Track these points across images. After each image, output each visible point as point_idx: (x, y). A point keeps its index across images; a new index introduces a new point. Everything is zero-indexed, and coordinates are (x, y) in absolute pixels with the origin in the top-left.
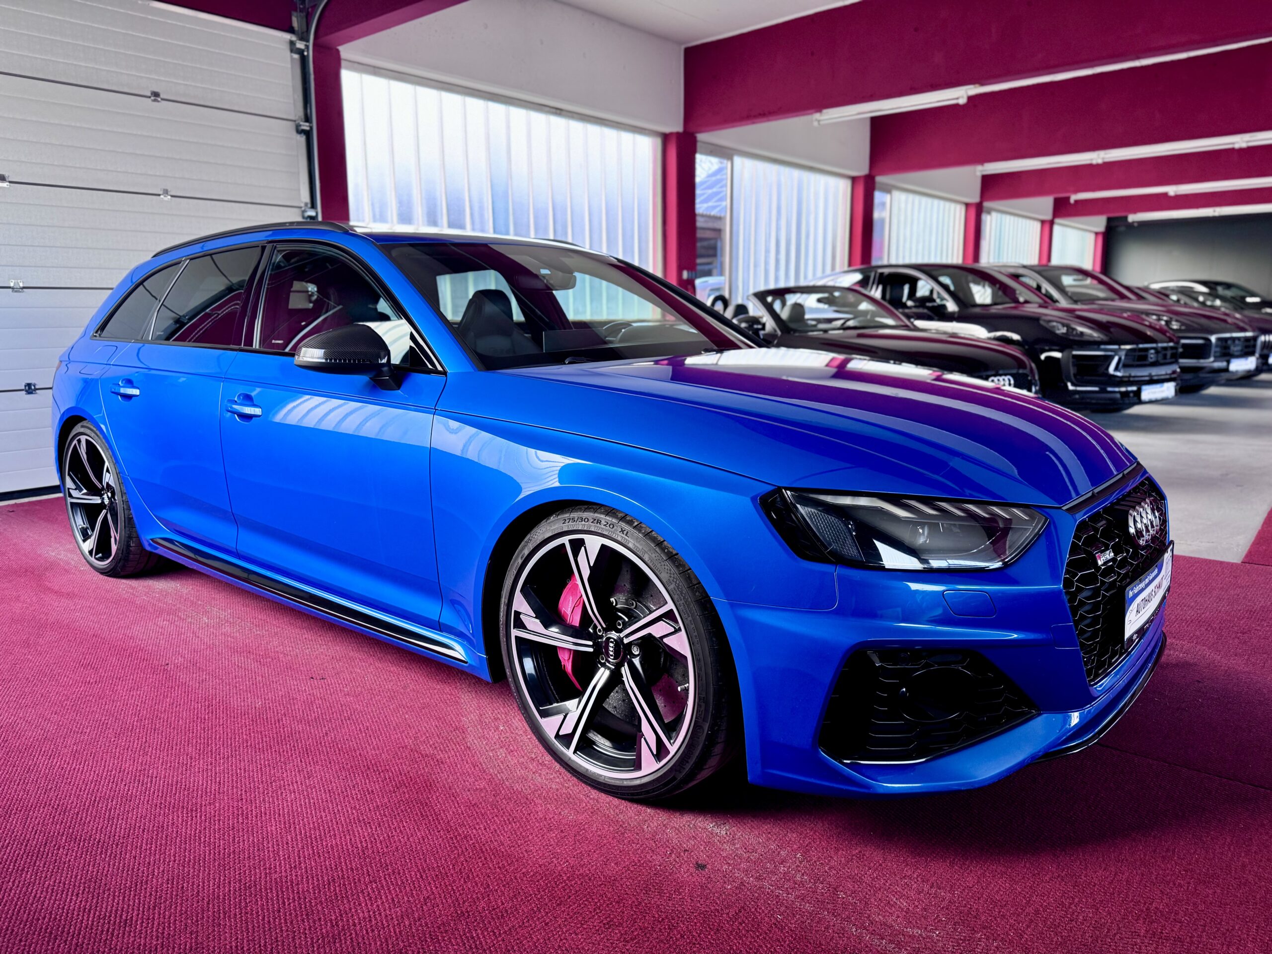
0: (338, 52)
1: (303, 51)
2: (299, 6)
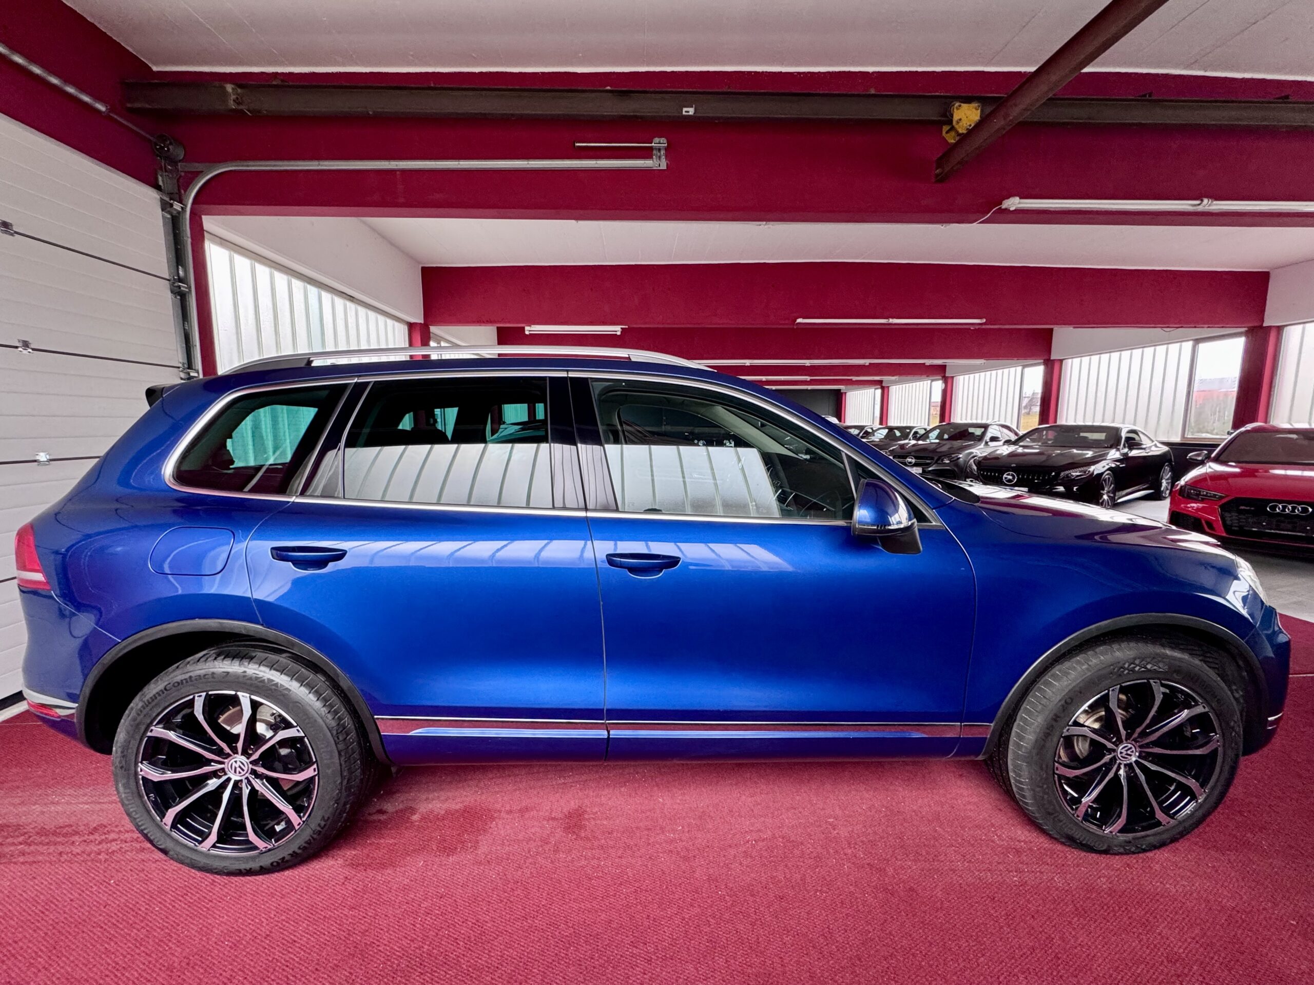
0: (201, 218)
1: (179, 212)
2: (165, 166)
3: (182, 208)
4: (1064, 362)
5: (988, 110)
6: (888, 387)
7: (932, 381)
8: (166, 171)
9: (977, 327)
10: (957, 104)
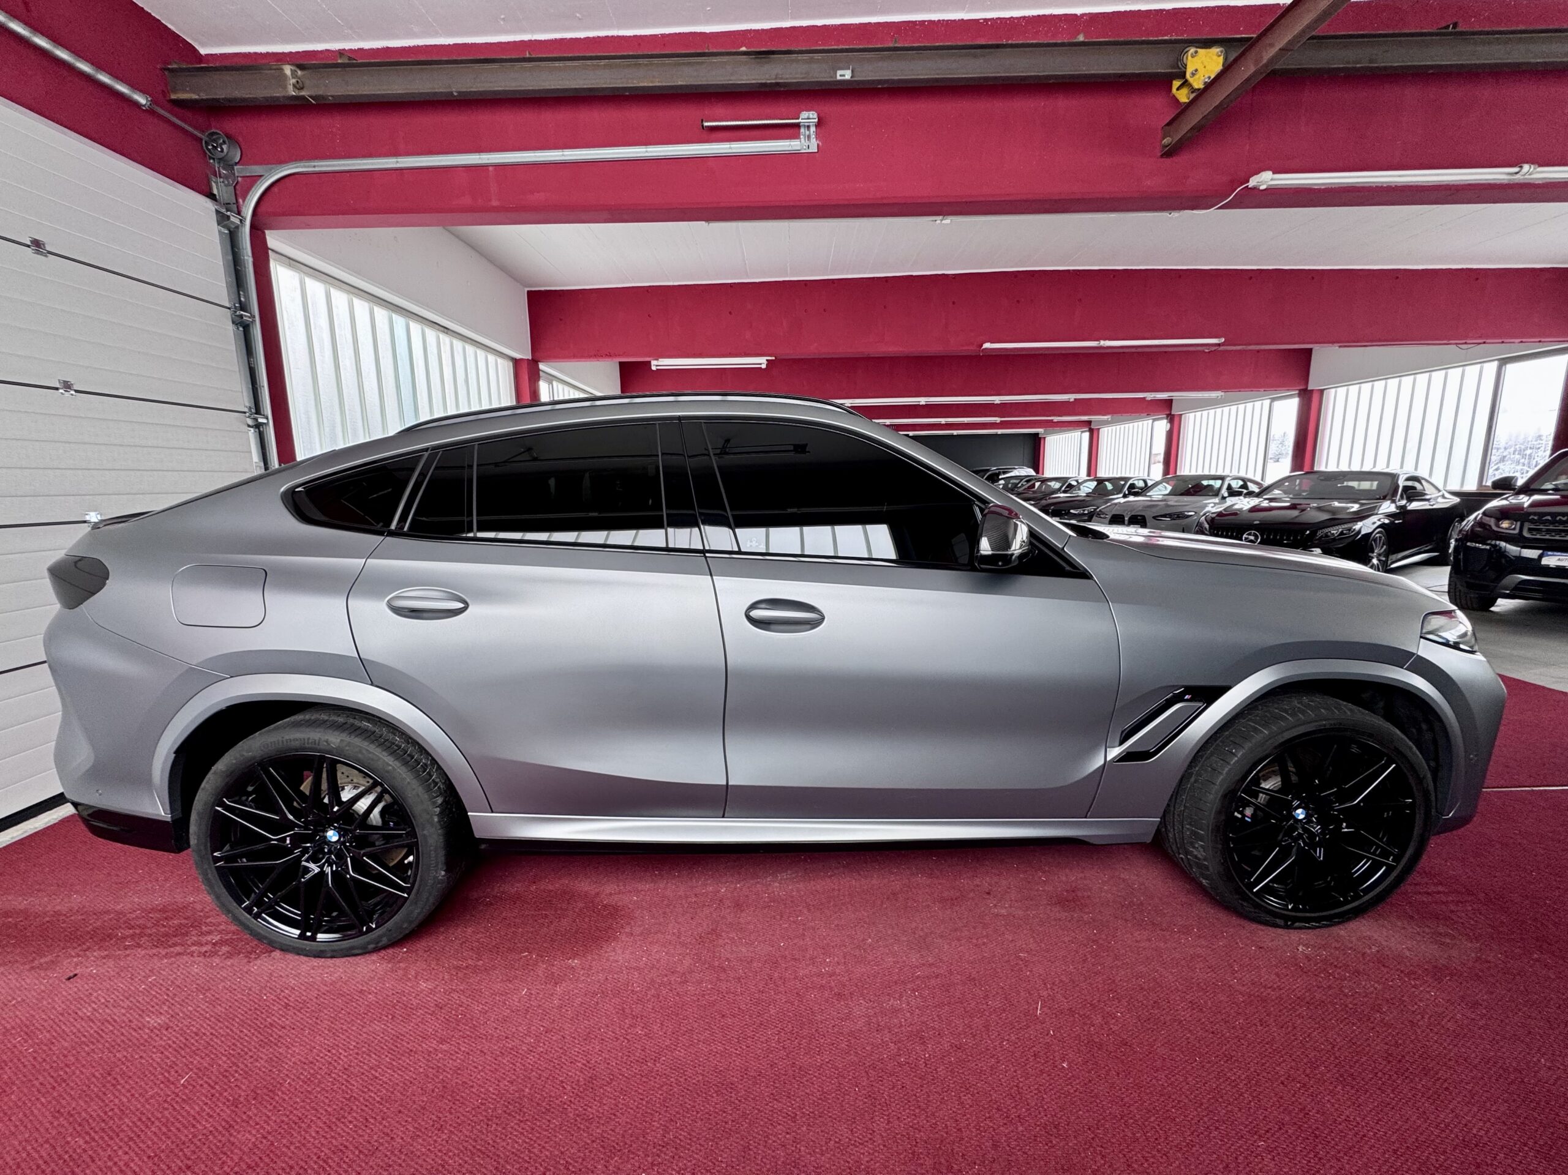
0: (264, 233)
1: (237, 227)
2: (219, 171)
3: (241, 220)
4: (1325, 392)
5: (1233, 56)
6: (1099, 429)
7: (1154, 420)
8: (220, 177)
9: (1213, 349)
10: (1192, 50)
